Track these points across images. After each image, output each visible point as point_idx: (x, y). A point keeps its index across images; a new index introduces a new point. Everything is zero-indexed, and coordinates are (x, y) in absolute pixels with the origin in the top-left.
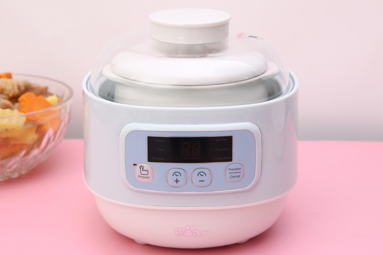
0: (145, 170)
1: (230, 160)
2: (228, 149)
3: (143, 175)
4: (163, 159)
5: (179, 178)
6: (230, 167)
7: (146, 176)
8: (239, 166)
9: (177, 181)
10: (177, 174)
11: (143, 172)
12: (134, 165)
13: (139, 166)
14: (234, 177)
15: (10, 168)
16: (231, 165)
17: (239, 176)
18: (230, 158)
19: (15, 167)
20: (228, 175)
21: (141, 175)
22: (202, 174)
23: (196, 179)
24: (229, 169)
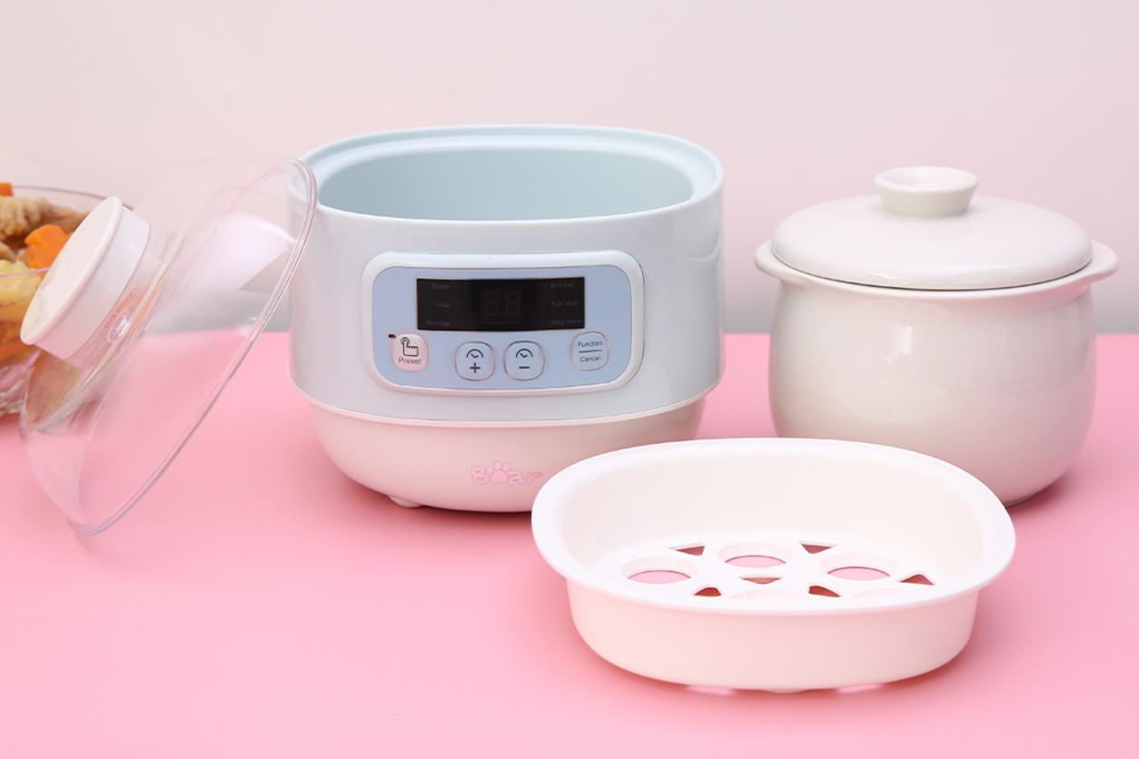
0: (413, 347)
1: (581, 326)
2: (576, 304)
3: (407, 358)
4: (448, 324)
5: (479, 362)
6: (579, 340)
7: (416, 358)
8: (597, 338)
9: (475, 368)
10: (475, 353)
11: (408, 351)
12: (391, 336)
13: (399, 337)
14: (587, 359)
15: (6, 389)
16: (582, 336)
17: (597, 359)
18: (580, 321)
19: (15, 388)
20: (577, 356)
21: (404, 357)
22: (524, 353)
23: (513, 363)
24: (579, 344)
